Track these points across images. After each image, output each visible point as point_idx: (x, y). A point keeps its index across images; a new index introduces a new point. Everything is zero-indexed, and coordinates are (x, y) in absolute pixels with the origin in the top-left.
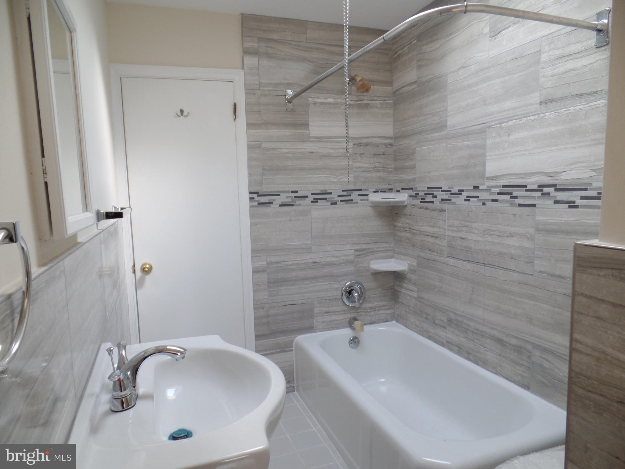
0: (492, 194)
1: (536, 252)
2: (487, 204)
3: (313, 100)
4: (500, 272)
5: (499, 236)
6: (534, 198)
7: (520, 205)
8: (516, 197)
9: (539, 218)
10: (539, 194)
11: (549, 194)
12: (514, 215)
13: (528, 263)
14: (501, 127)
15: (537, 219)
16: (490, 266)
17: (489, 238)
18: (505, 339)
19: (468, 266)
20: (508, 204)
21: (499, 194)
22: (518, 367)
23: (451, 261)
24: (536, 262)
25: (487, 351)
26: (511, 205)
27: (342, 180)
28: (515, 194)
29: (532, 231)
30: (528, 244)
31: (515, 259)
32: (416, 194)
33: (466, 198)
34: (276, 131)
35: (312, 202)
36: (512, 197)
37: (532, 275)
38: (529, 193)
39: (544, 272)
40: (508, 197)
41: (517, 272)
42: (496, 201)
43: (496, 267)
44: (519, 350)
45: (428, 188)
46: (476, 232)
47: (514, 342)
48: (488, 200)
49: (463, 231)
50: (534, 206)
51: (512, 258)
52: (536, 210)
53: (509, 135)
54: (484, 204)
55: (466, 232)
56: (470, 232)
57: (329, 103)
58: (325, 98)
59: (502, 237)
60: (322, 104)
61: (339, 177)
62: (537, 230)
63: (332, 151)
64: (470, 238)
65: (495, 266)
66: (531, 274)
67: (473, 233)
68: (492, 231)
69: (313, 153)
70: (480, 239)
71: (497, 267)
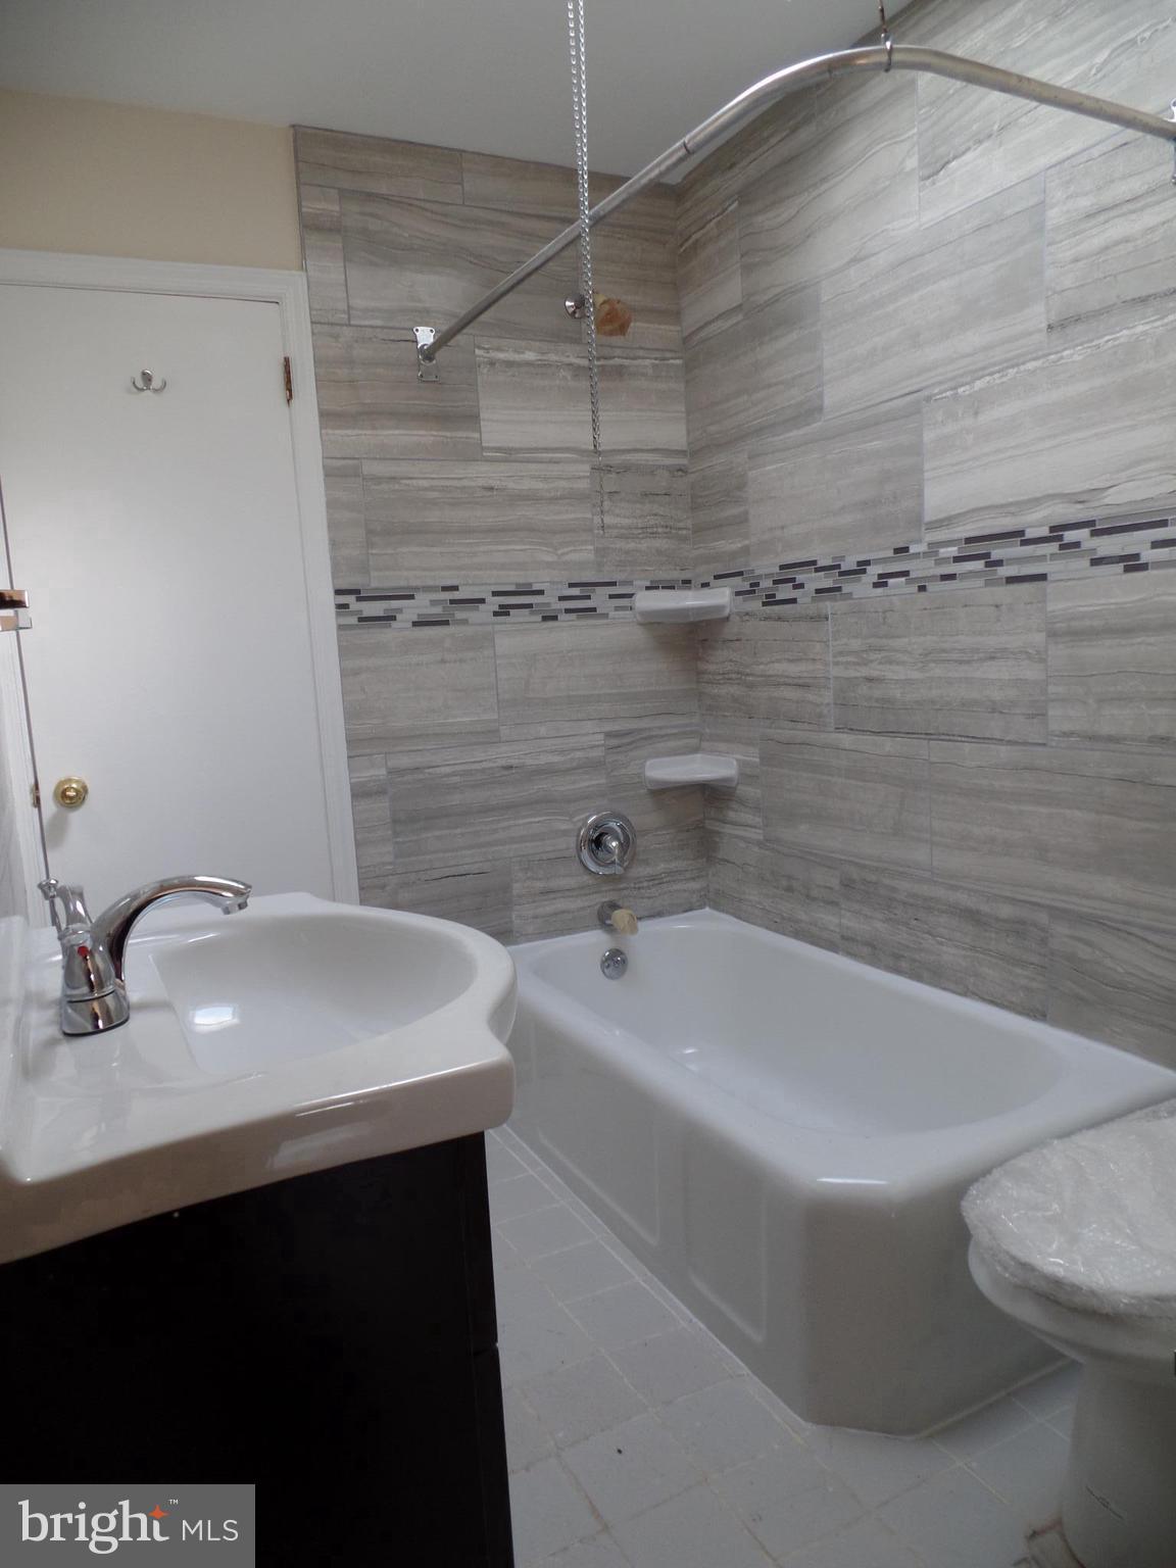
0: (940, 562)
1: (1051, 689)
2: (931, 587)
3: (485, 355)
4: (967, 747)
5: (961, 662)
6: (1042, 558)
7: (1011, 580)
8: (999, 563)
9: (1055, 606)
10: (1053, 547)
11: (1077, 544)
12: (997, 606)
13: (1033, 716)
14: (956, 397)
15: (1049, 609)
16: (943, 737)
17: (938, 671)
18: (985, 908)
19: (888, 745)
20: (980, 582)
21: (957, 559)
22: (1019, 971)
23: (847, 740)
24: (1054, 712)
25: (941, 944)
26: (988, 583)
27: (567, 558)
28: (997, 554)
29: (1039, 638)
30: (1031, 672)
31: (1001, 713)
32: (752, 585)
33: (875, 580)
34: (397, 432)
35: (496, 614)
36: (988, 564)
37: (1044, 745)
38: (1029, 549)
39: (1071, 734)
40: (979, 565)
41: (1010, 743)
42: (951, 577)
43: (956, 738)
44: (1018, 928)
45: (782, 567)
46: (905, 658)
47: (1006, 911)
48: (932, 578)
49: (872, 661)
50: (1042, 577)
51: (994, 711)
52: (1049, 587)
53: (976, 414)
54: (922, 589)
55: (880, 663)
56: (891, 663)
57: (529, 364)
58: (516, 351)
59: (968, 662)
60: (510, 364)
61: (560, 552)
62: (1053, 634)
63: (540, 485)
64: (889, 675)
65: (954, 735)
66: (1040, 741)
67: (898, 664)
68: (944, 651)
69: (491, 489)
70: (916, 675)
71: (959, 739)
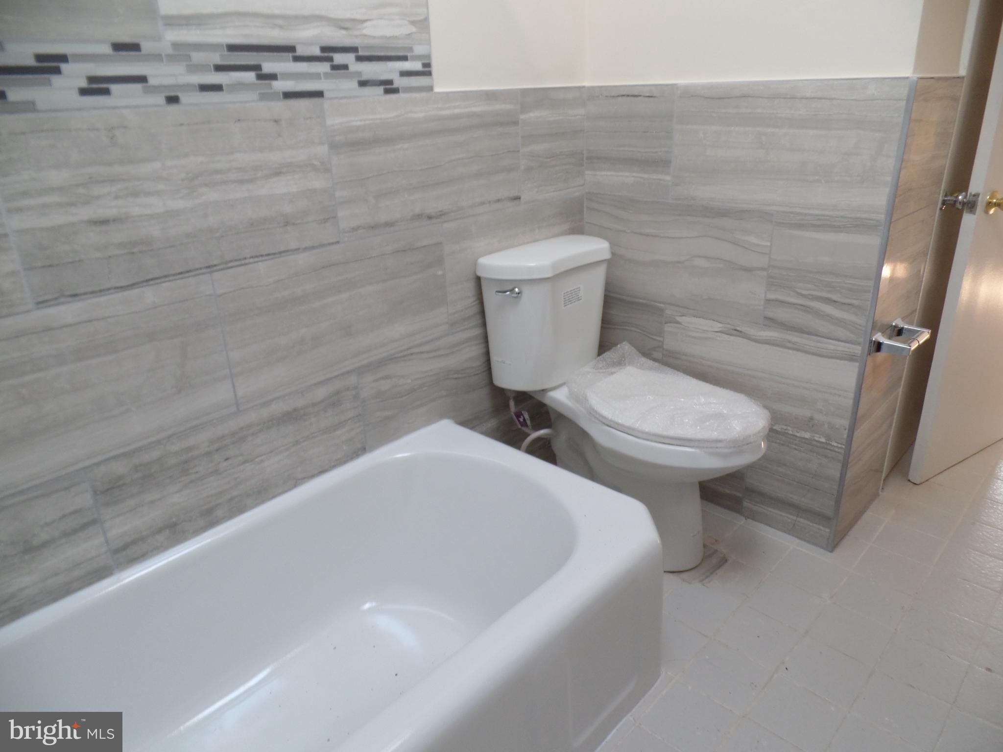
0: (193, 68)
1: (338, 194)
2: (184, 98)
4: (262, 267)
5: (241, 182)
6: (317, 76)
7: (288, 95)
8: (273, 77)
9: (333, 121)
10: (324, 67)
11: (345, 67)
12: (276, 121)
13: (325, 221)
15: (329, 122)
16: (230, 264)
17: (214, 195)
18: (301, 403)
19: (149, 296)
20: (253, 96)
21: (219, 68)
22: (338, 433)
23: (67, 312)
24: (341, 214)
26: (264, 97)
28: (268, 67)
29: (322, 150)
30: (318, 182)
31: (294, 224)
33: (84, 84)
36: (262, 77)
37: (338, 242)
38: (303, 67)
39: (358, 228)
40: (251, 76)
41: (306, 249)
42: (217, 88)
43: (247, 261)
44: (333, 402)
46: (161, 186)
47: (320, 393)
48: (187, 87)
49: (98, 197)
50: (319, 94)
51: (287, 224)
52: (326, 104)
54: (173, 100)
55: (117, 197)
56: (135, 194)
59: (250, 181)
62: (334, 147)
64: (136, 211)
65: (245, 259)
66: (335, 240)
67: (148, 194)
68: (217, 172)
70: (180, 204)
71: (252, 260)
